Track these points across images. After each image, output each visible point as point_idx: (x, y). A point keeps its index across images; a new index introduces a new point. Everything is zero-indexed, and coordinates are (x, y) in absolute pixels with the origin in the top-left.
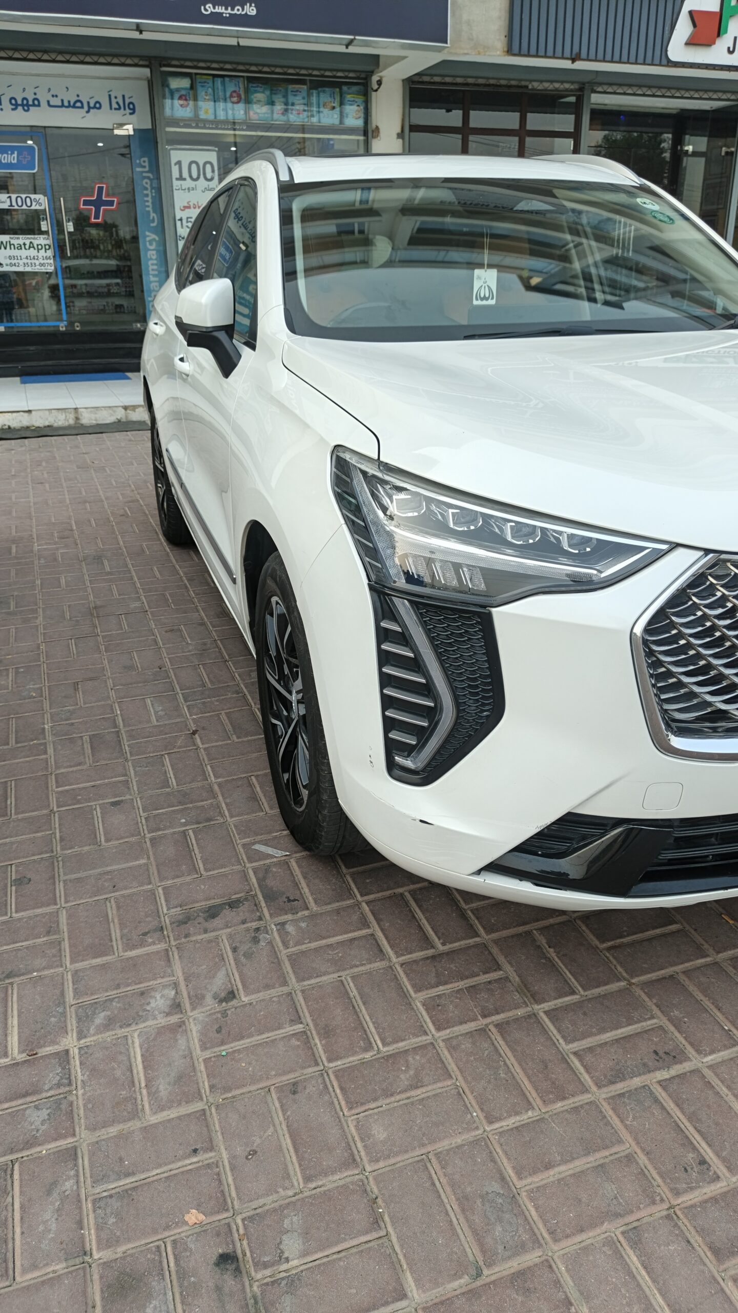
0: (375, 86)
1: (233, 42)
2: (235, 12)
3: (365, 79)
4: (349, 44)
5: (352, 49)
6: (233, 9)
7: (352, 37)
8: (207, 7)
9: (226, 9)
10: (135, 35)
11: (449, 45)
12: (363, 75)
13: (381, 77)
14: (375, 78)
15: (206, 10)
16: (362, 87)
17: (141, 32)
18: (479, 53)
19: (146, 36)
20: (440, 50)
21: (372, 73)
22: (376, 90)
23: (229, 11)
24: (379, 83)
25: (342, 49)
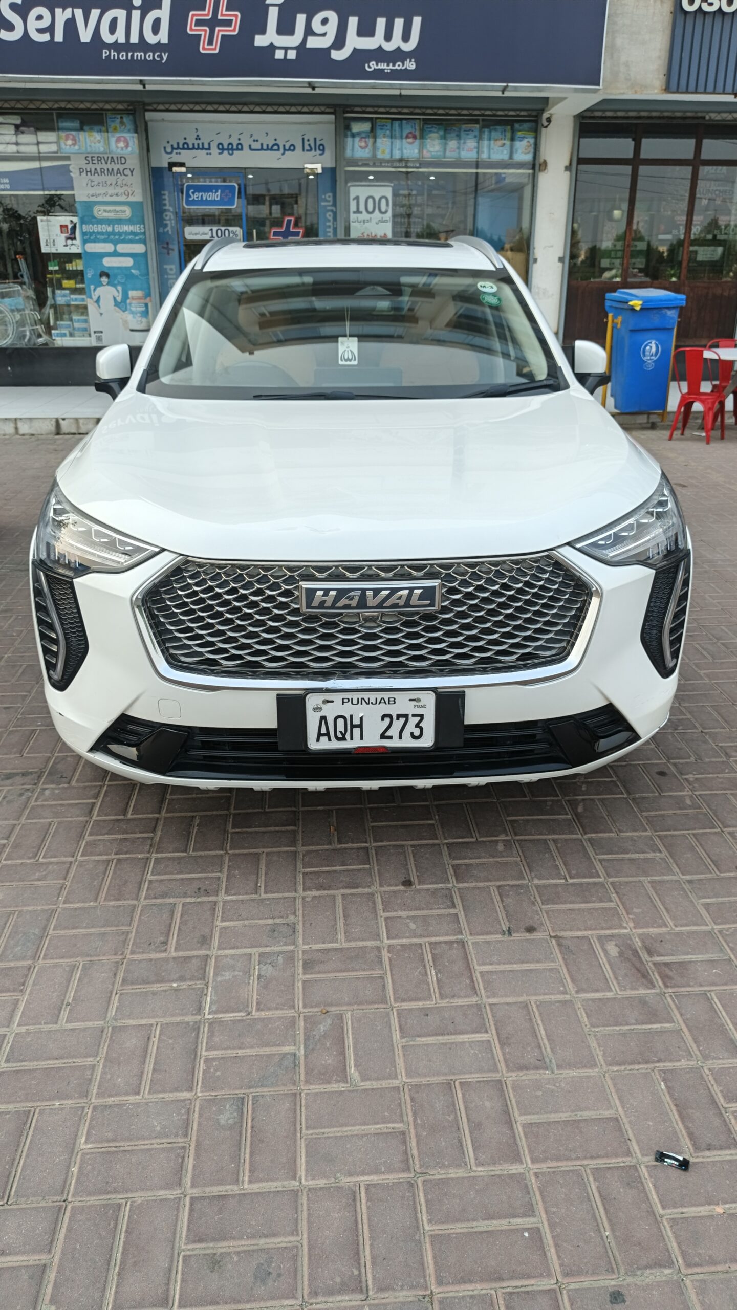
0: (545, 124)
1: (397, 92)
2: (396, 67)
3: (536, 116)
4: (504, 90)
5: (507, 94)
6: (394, 65)
7: (505, 84)
8: (371, 64)
9: (388, 65)
10: (309, 90)
11: (601, 87)
12: (534, 113)
13: (551, 115)
14: (545, 115)
15: (369, 67)
16: (533, 124)
17: (314, 88)
18: (636, 92)
19: (318, 91)
20: (595, 91)
21: (543, 110)
22: (546, 127)
23: (391, 67)
24: (549, 120)
25: (499, 94)
